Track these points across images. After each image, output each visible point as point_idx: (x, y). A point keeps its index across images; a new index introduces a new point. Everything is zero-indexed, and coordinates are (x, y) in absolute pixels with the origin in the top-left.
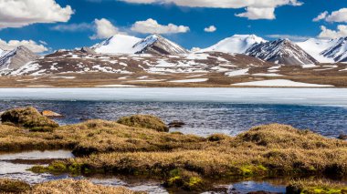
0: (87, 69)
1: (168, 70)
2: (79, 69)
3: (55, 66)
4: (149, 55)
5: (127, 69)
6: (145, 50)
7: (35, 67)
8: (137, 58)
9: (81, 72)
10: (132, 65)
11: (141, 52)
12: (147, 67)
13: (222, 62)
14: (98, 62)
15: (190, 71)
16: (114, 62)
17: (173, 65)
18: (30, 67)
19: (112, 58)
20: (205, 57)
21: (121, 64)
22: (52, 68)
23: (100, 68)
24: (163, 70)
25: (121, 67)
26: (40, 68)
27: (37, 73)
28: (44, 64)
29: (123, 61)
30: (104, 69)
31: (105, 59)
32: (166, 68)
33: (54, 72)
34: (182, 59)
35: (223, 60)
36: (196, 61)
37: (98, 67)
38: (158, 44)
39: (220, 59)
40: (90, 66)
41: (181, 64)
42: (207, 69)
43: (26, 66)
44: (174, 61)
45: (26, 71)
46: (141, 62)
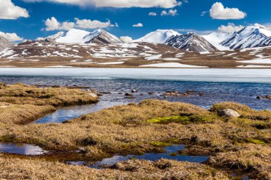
0: (49, 54)
1: (108, 55)
2: (43, 54)
3: (25, 52)
4: (94, 44)
5: (78, 54)
6: (92, 40)
7: (10, 52)
8: (85, 46)
9: (45, 56)
10: (82, 51)
11: (89, 42)
12: (93, 53)
13: (148, 50)
14: (57, 49)
15: (124, 56)
16: (68, 49)
17: (112, 52)
18: (7, 52)
19: (67, 46)
20: (135, 46)
21: (74, 50)
22: (23, 53)
23: (59, 54)
24: (105, 55)
25: (74, 53)
26: (14, 53)
27: (12, 57)
28: (17, 50)
29: (75, 48)
30: (61, 55)
31: (62, 47)
32: (107, 54)
33: (25, 56)
34: (118, 47)
35: (148, 48)
36: (129, 49)
37: (57, 52)
38: (102, 36)
39: (146, 47)
40: (51, 52)
41: (117, 51)
42: (136, 55)
43: (4, 52)
44: (112, 48)
45: (4, 55)
46: (88, 49)
